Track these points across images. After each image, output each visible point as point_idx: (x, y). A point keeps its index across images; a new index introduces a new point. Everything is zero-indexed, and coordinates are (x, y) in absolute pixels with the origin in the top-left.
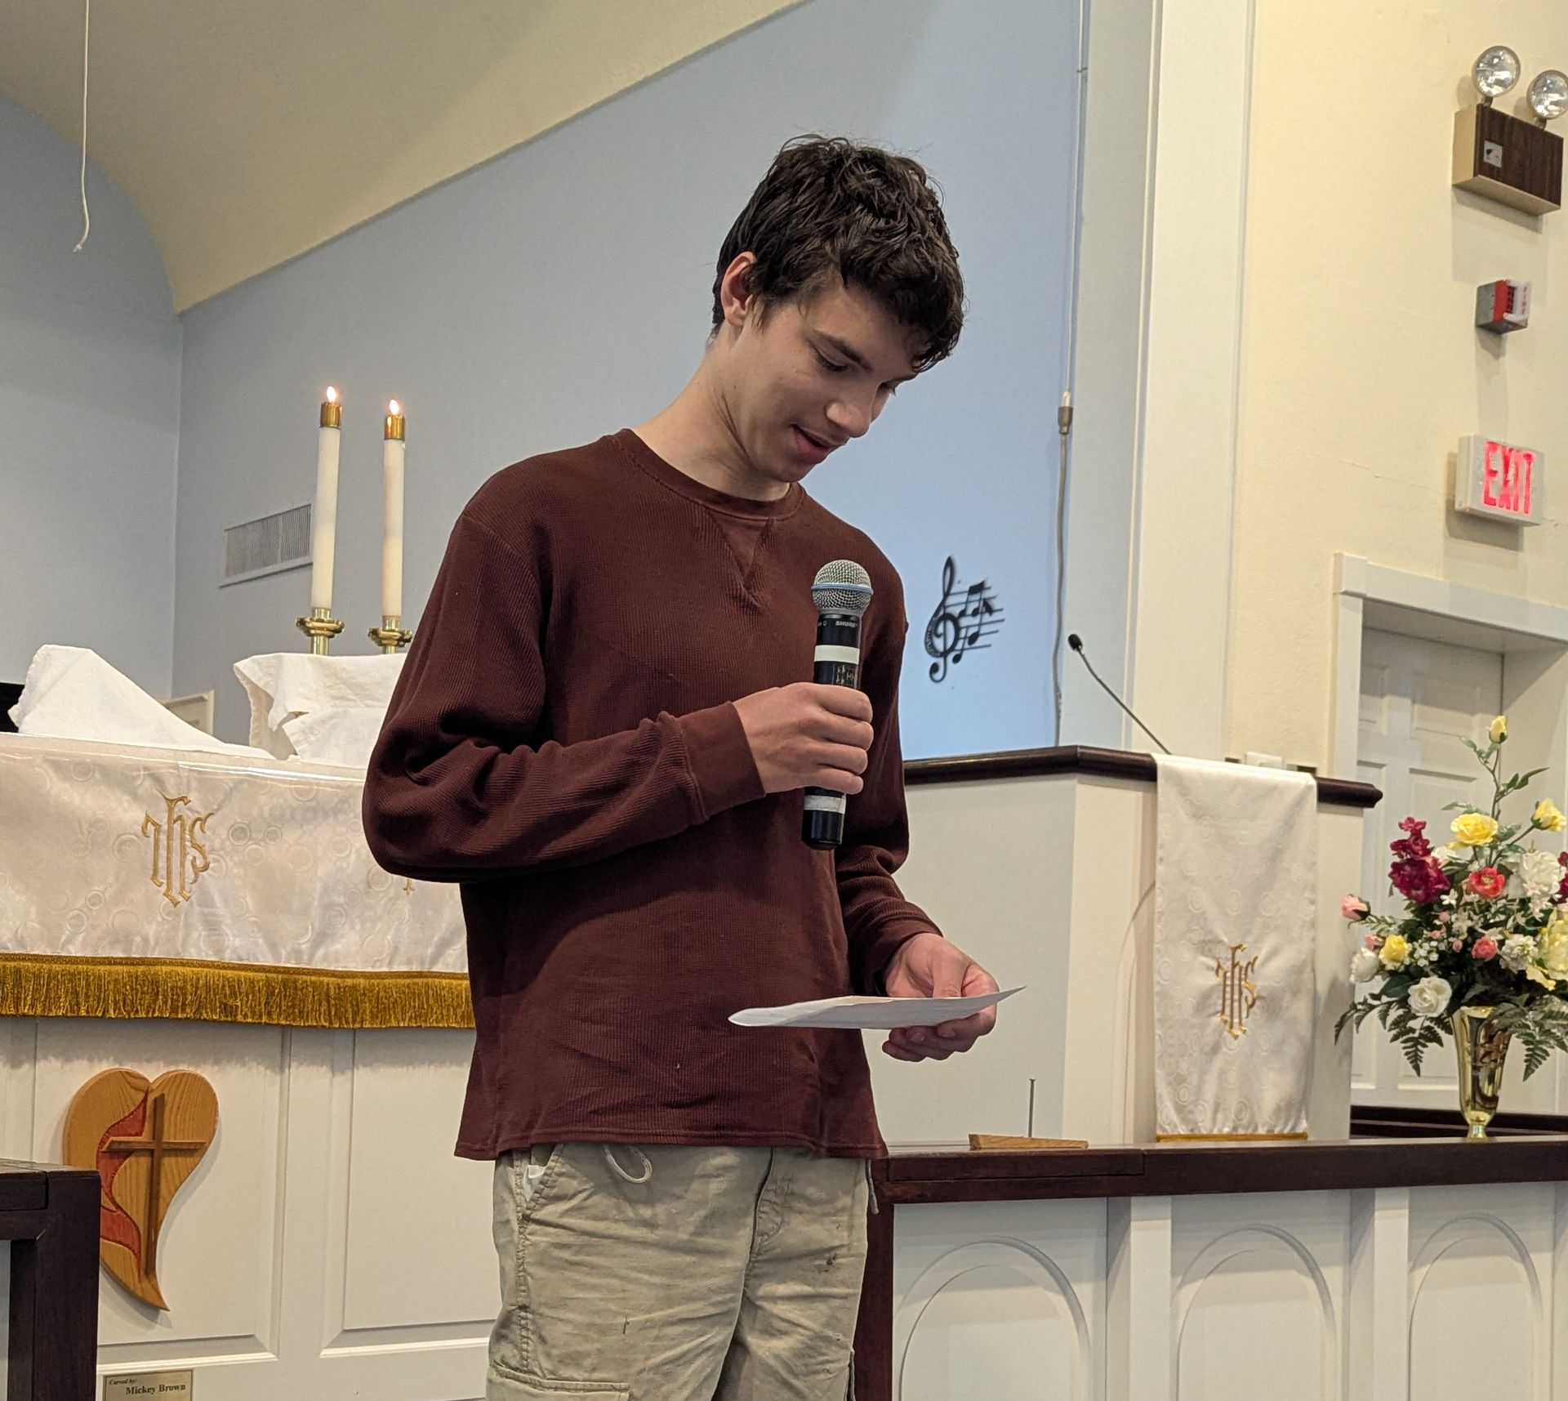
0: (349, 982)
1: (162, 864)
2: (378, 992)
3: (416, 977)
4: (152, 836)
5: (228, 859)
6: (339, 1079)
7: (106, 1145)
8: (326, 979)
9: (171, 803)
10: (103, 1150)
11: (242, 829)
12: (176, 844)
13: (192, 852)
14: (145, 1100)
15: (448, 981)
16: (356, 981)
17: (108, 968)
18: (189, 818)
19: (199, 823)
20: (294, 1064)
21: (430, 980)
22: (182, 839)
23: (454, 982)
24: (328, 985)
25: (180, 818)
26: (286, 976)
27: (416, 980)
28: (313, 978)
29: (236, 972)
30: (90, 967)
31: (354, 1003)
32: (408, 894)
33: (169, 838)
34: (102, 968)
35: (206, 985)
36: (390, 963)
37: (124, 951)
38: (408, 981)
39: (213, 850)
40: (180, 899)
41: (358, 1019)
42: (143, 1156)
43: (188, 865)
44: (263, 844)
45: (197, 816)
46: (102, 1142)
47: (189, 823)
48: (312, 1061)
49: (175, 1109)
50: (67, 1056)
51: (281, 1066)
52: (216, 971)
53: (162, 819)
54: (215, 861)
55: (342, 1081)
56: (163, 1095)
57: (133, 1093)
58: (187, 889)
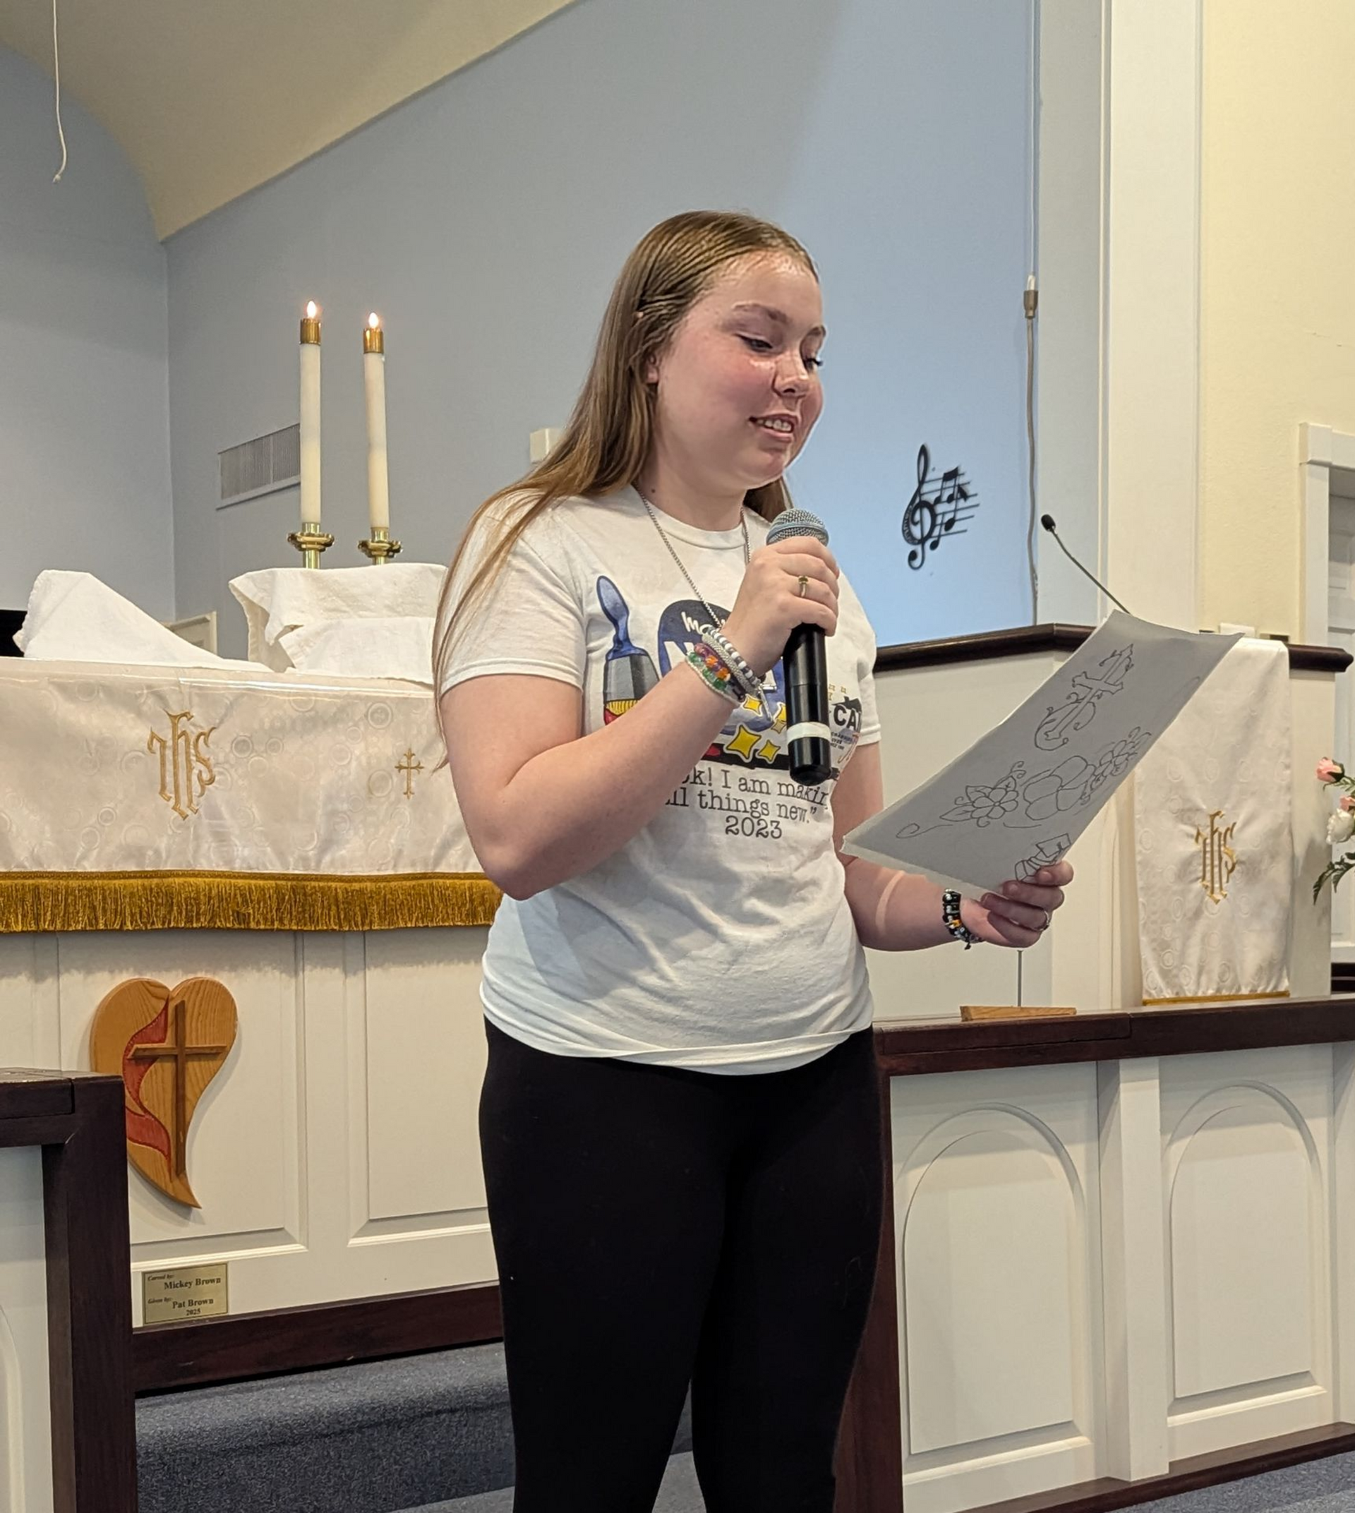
0: (356, 886)
1: (169, 779)
2: (385, 895)
3: (420, 878)
4: (158, 752)
5: (232, 771)
6: (351, 980)
7: (131, 1053)
8: (333, 885)
9: (175, 719)
10: (129, 1057)
11: (244, 741)
12: (182, 759)
13: (198, 767)
14: (166, 1008)
15: (451, 881)
16: (363, 885)
17: (122, 881)
18: (192, 732)
19: (202, 737)
20: (308, 967)
21: (434, 881)
22: (188, 753)
23: (458, 882)
24: (336, 889)
25: (184, 733)
26: (294, 883)
27: (421, 881)
28: (322, 884)
29: (247, 881)
30: (106, 882)
31: (363, 906)
32: (408, 798)
33: (175, 754)
34: (117, 882)
35: (219, 895)
36: (395, 866)
37: (138, 866)
38: (413, 883)
39: (217, 764)
40: (189, 812)
41: (367, 921)
42: (168, 1062)
43: (194, 778)
44: (265, 755)
45: (200, 731)
46: (128, 1050)
47: (192, 739)
48: (325, 964)
49: (195, 1014)
50: (89, 969)
51: (295, 970)
52: (228, 881)
53: (167, 735)
54: (221, 773)
55: (354, 981)
56: (183, 1002)
57: (154, 1001)
58: (195, 802)
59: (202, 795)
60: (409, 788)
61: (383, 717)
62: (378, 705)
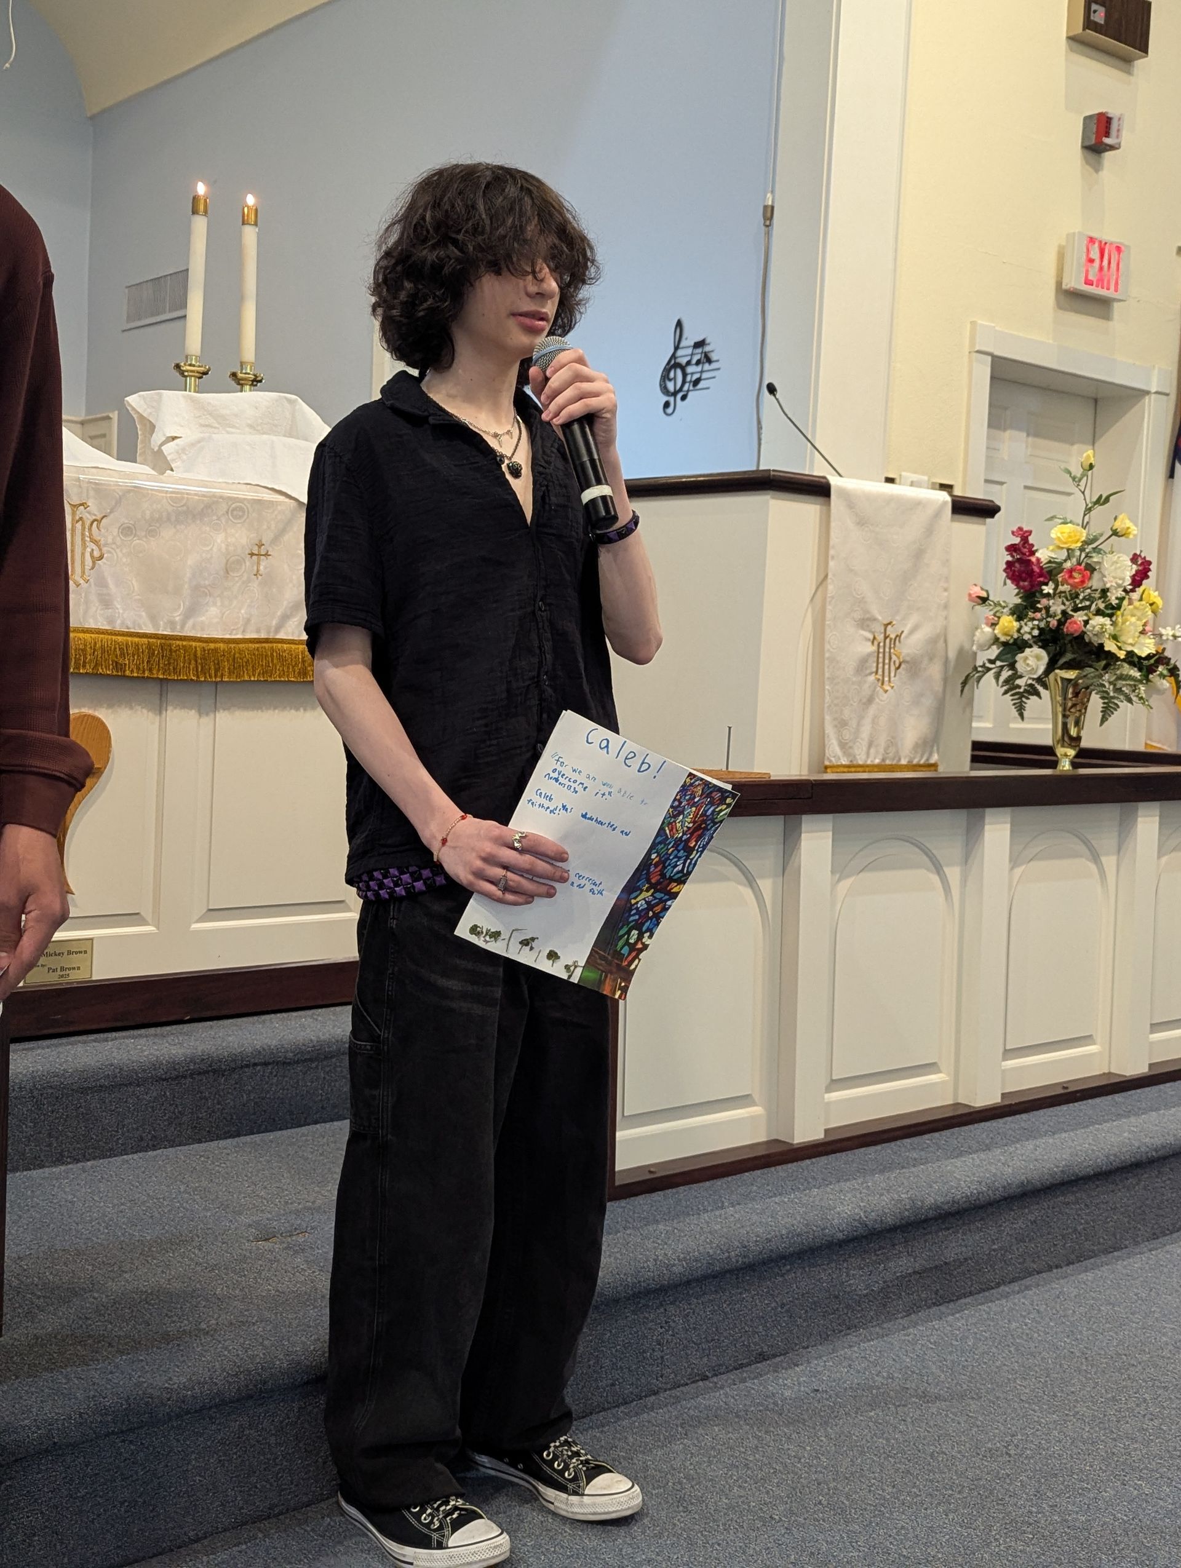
0: (212, 646)
2: (234, 654)
3: (264, 642)
5: (118, 550)
6: (204, 719)
8: (194, 644)
11: (129, 527)
12: (78, 539)
13: (91, 546)
15: (287, 645)
16: (218, 645)
18: (88, 518)
19: (95, 523)
20: (170, 708)
21: (275, 645)
22: (83, 535)
23: (293, 646)
24: (196, 648)
25: (81, 519)
26: (163, 641)
27: (264, 645)
28: (184, 643)
29: (125, 638)
31: (216, 662)
32: (257, 578)
33: (73, 534)
35: (102, 647)
36: (244, 631)
38: (257, 645)
39: (106, 545)
40: (82, 582)
41: (219, 674)
43: (87, 555)
44: (145, 539)
45: (94, 517)
47: (88, 523)
48: (185, 706)
51: (160, 710)
52: (110, 637)
54: (109, 552)
55: (207, 721)
58: (87, 573)
59: (93, 568)
60: (258, 571)
61: (241, 514)
62: (238, 504)
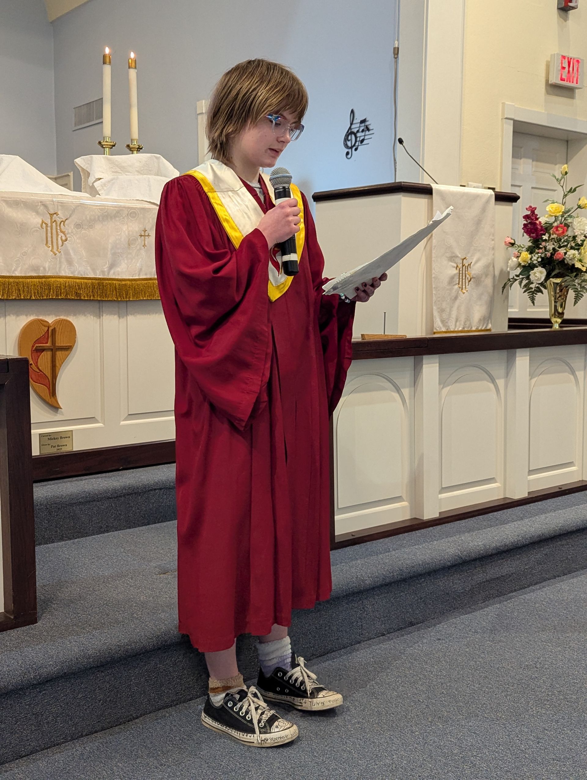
0: (124, 283)
1: (49, 239)
2: (135, 286)
3: (149, 280)
4: (45, 229)
5: (74, 236)
6: (121, 320)
7: (34, 348)
8: (114, 282)
9: (51, 215)
11: (79, 224)
12: (54, 231)
13: (61, 234)
14: (48, 330)
16: (126, 282)
17: (31, 280)
18: (59, 221)
19: (62, 223)
20: (104, 315)
22: (57, 229)
24: (115, 284)
25: (55, 221)
26: (99, 281)
28: (110, 282)
29: (80, 280)
30: (24, 280)
31: (126, 291)
32: (145, 248)
33: (51, 229)
34: (28, 280)
35: (69, 285)
36: (139, 275)
37: (37, 273)
38: (146, 282)
39: (68, 233)
40: (57, 252)
41: (128, 297)
42: (49, 351)
43: (59, 239)
44: (87, 230)
45: (61, 220)
46: (33, 346)
47: (58, 223)
48: (111, 313)
49: (60, 333)
50: (17, 314)
51: (99, 316)
52: (73, 280)
53: (48, 221)
54: (70, 237)
55: (123, 320)
56: (55, 328)
57: (43, 327)
58: (60, 248)
59: (62, 246)
60: (145, 244)
61: (134, 215)
62: (134, 210)
